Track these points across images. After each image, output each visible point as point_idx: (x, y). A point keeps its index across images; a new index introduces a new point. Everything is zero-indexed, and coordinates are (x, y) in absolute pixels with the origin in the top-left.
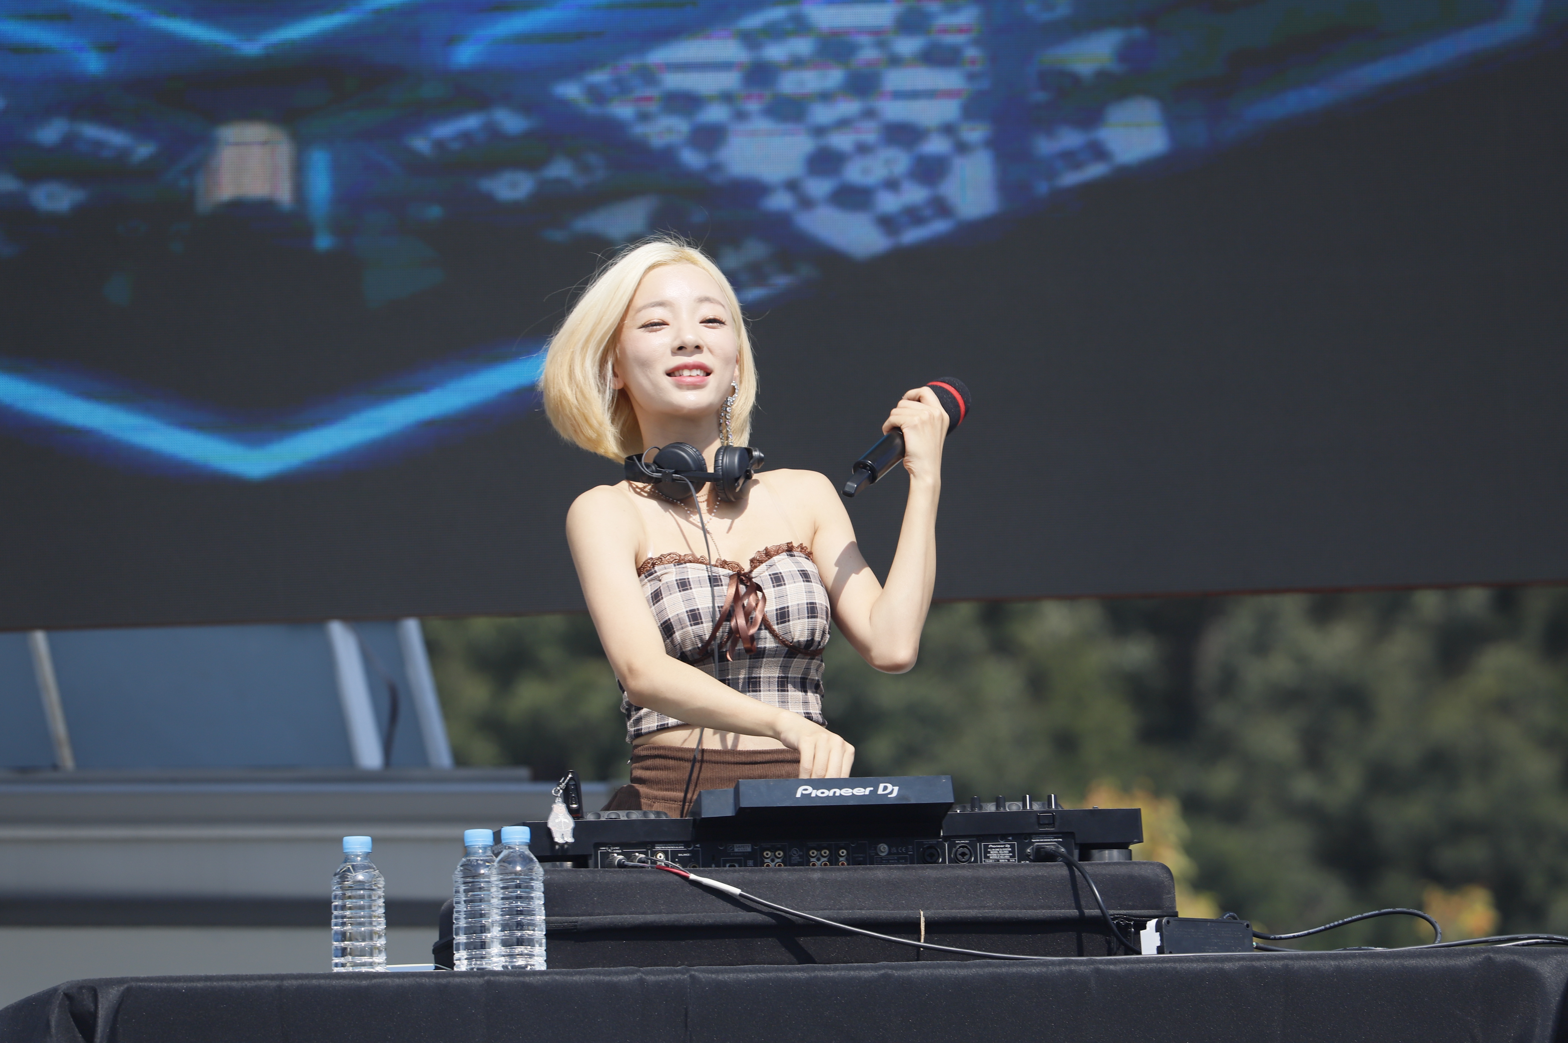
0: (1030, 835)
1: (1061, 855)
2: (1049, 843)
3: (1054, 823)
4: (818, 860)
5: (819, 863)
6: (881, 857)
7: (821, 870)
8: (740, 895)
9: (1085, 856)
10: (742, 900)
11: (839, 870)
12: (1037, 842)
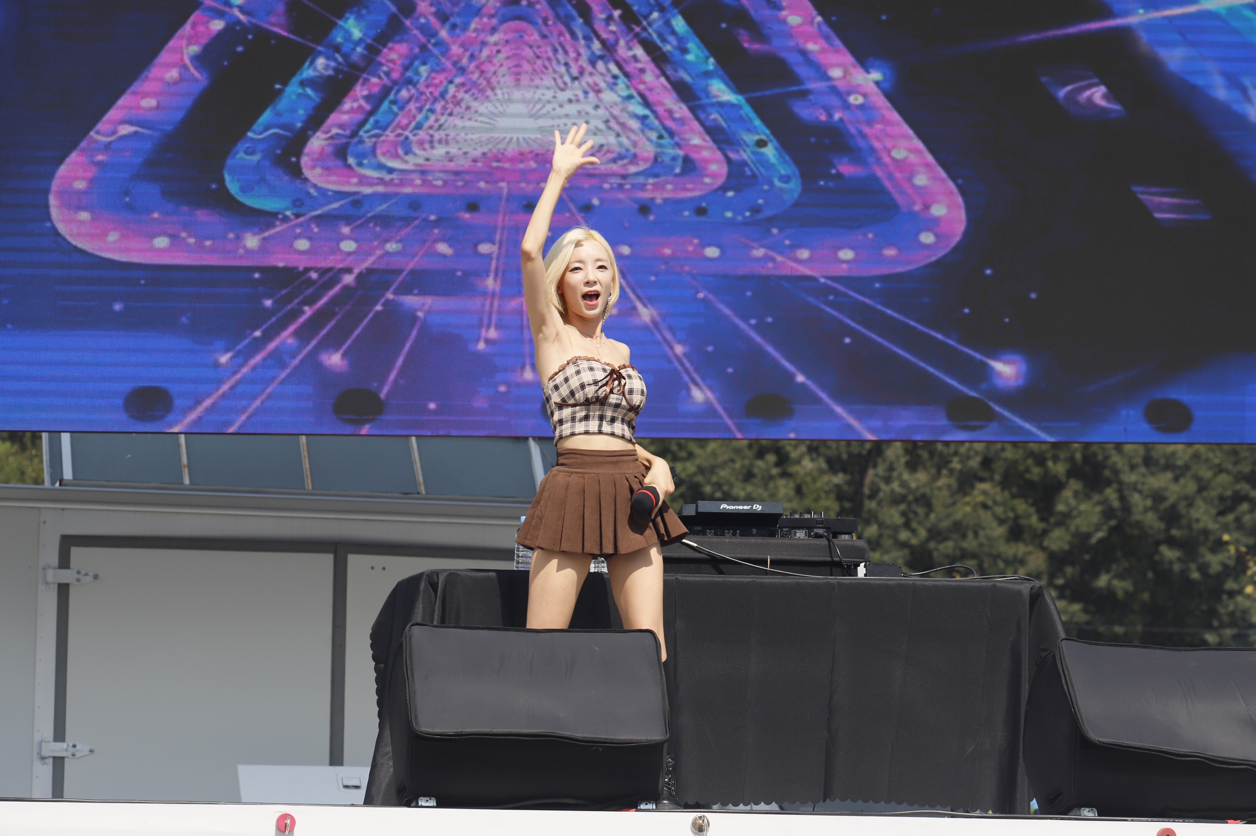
0: (813, 528)
1: (825, 536)
2: (820, 531)
3: (823, 523)
4: (728, 534)
5: (728, 535)
6: (753, 534)
7: (729, 538)
8: (697, 546)
9: (835, 535)
10: (697, 549)
11: (736, 538)
12: (816, 530)
